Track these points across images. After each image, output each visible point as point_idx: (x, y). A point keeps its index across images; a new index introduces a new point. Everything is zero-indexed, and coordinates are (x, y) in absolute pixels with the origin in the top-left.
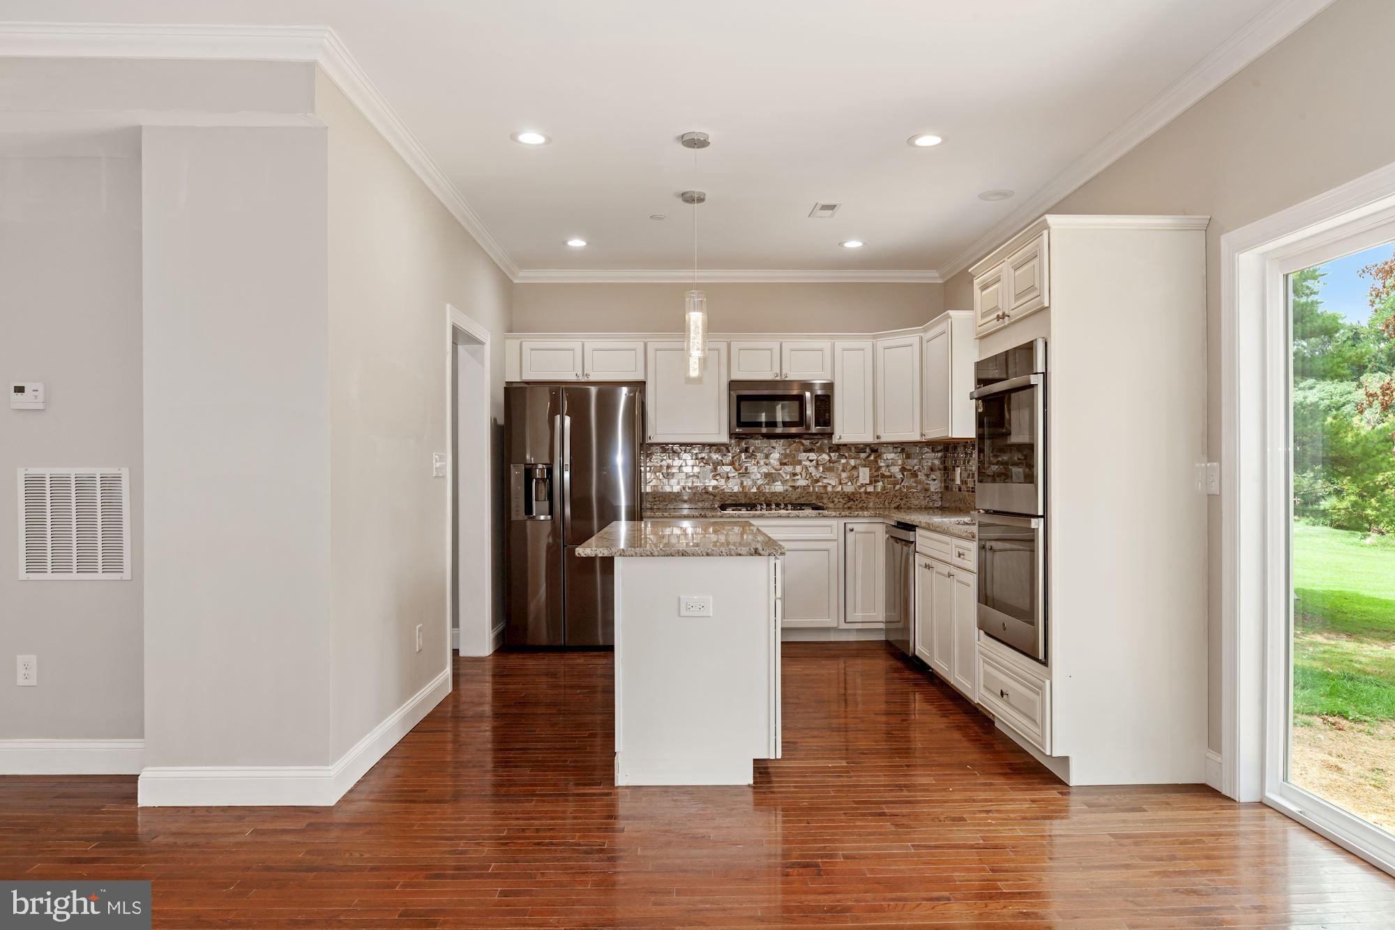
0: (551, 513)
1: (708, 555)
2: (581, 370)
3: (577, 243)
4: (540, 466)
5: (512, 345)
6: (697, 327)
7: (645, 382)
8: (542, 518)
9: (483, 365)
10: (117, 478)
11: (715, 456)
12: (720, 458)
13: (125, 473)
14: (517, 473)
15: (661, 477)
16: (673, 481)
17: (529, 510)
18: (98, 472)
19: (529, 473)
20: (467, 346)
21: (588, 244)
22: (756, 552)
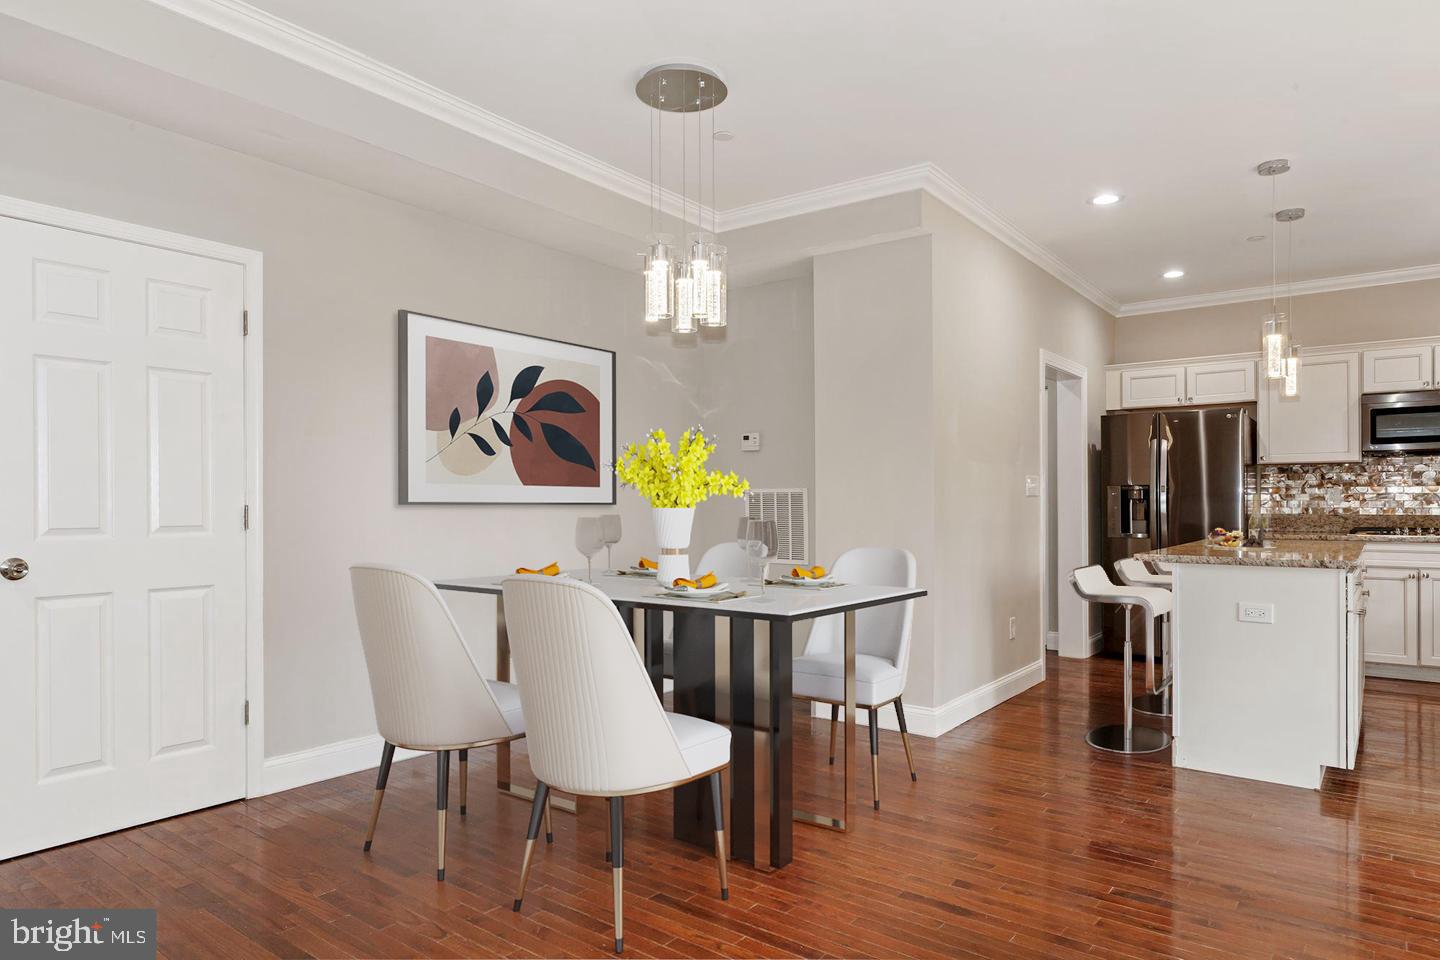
0: (1148, 531)
1: (1267, 565)
2: (1183, 395)
3: (1174, 274)
4: (1137, 488)
5: (1113, 376)
6: (1275, 348)
7: (1256, 402)
8: (1140, 536)
9: (1080, 397)
10: (800, 495)
11: (1347, 477)
12: (1353, 478)
13: (805, 491)
14: (1114, 494)
15: (1278, 499)
16: (1294, 503)
17: (1125, 528)
18: (789, 491)
19: (1126, 495)
20: (1064, 382)
21: (1186, 274)
22: (1322, 565)
